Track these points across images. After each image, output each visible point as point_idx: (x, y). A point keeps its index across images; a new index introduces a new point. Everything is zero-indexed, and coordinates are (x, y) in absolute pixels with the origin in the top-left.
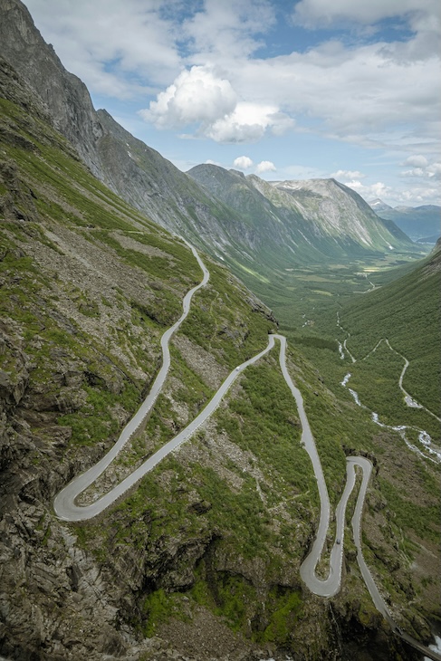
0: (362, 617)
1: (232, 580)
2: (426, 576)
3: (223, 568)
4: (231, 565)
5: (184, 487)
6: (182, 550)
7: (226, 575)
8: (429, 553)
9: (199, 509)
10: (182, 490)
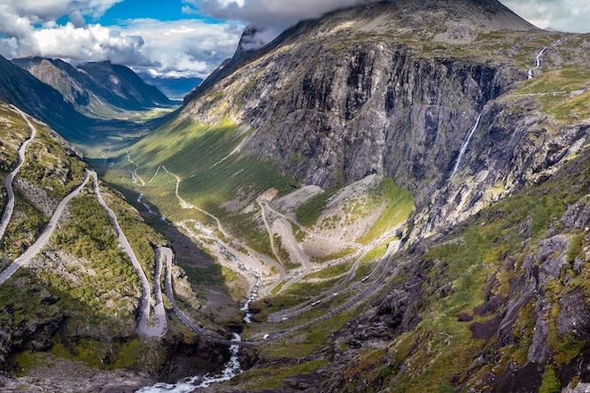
0: (186, 341)
1: (83, 341)
2: (219, 306)
3: (74, 334)
4: (81, 332)
5: (37, 288)
6: (40, 328)
7: (77, 339)
8: (216, 293)
9: (50, 301)
10: (35, 290)
